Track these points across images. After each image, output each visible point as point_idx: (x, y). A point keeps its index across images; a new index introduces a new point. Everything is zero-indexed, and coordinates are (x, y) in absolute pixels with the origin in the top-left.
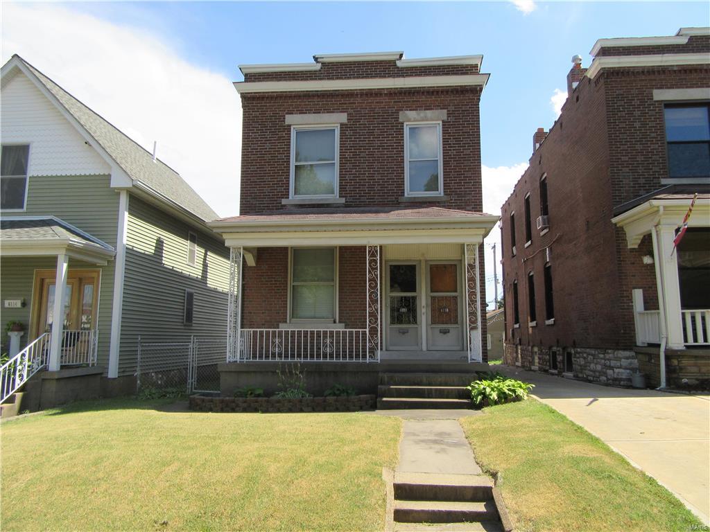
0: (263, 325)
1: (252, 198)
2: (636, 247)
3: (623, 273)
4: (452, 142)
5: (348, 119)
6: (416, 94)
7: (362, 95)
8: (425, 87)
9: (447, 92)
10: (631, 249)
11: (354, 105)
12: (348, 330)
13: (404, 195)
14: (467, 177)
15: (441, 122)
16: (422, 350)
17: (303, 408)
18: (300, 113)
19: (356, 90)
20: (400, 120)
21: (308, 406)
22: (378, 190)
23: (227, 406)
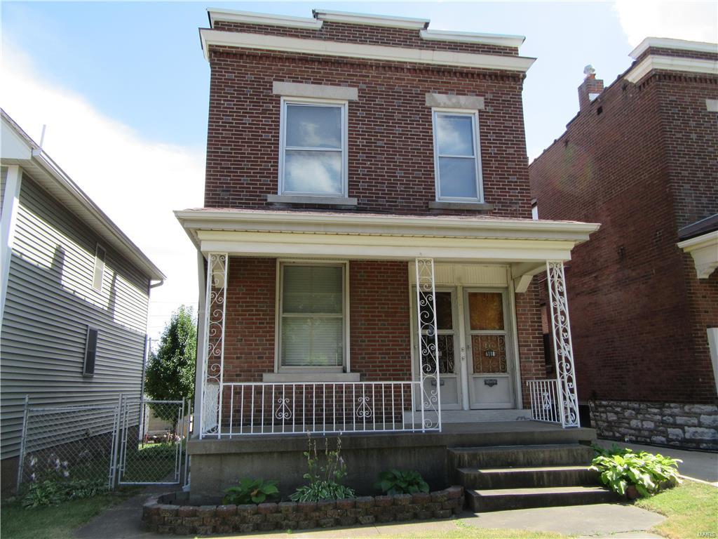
0: (237, 375)
1: (223, 191)
2: (707, 277)
3: (694, 308)
4: (492, 137)
5: (359, 96)
6: (446, 74)
7: (378, 67)
8: (457, 67)
9: (484, 75)
10: (700, 279)
11: (367, 79)
12: (364, 383)
13: (435, 200)
14: (512, 182)
15: (477, 112)
16: (463, 409)
17: (360, 518)
18: (293, 81)
19: (371, 60)
20: (427, 104)
21: (367, 514)
22: (401, 191)
23: (224, 522)
